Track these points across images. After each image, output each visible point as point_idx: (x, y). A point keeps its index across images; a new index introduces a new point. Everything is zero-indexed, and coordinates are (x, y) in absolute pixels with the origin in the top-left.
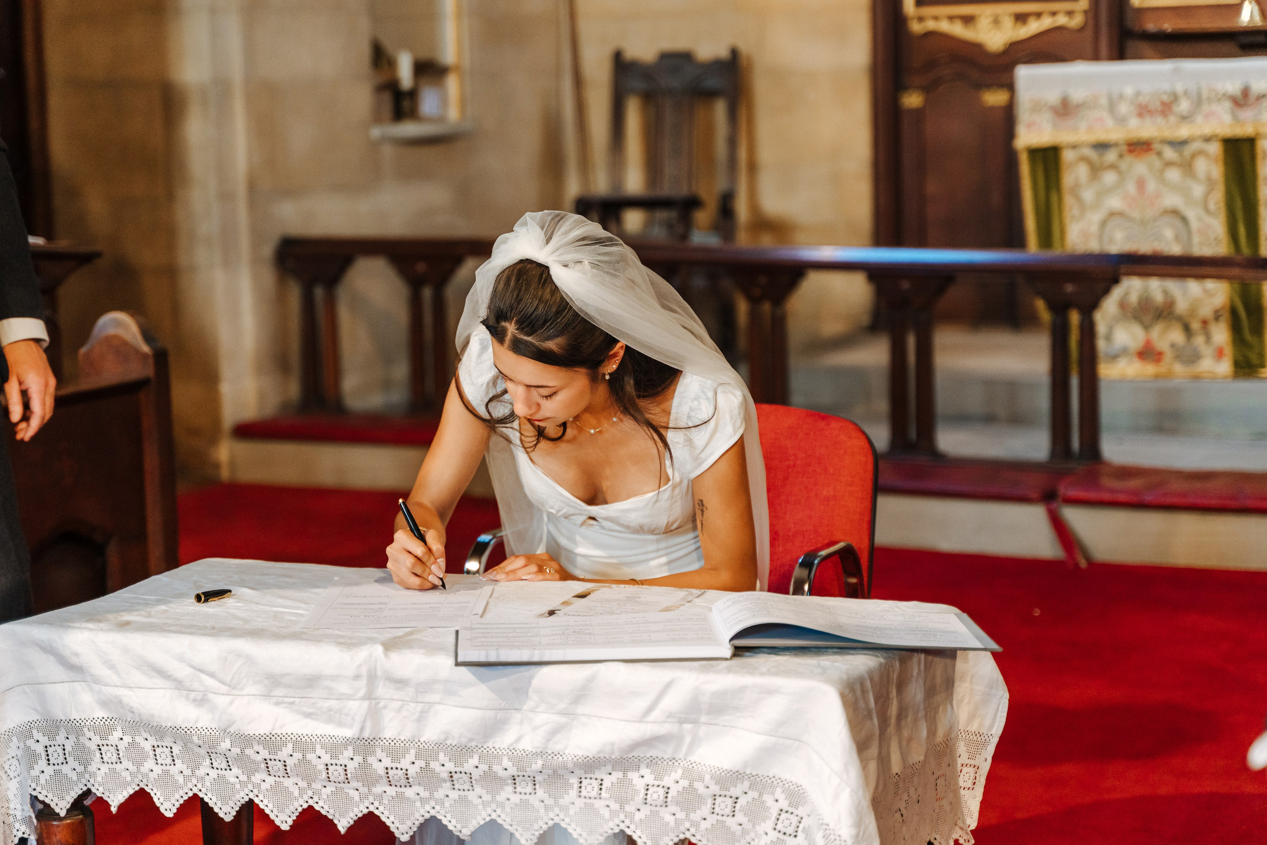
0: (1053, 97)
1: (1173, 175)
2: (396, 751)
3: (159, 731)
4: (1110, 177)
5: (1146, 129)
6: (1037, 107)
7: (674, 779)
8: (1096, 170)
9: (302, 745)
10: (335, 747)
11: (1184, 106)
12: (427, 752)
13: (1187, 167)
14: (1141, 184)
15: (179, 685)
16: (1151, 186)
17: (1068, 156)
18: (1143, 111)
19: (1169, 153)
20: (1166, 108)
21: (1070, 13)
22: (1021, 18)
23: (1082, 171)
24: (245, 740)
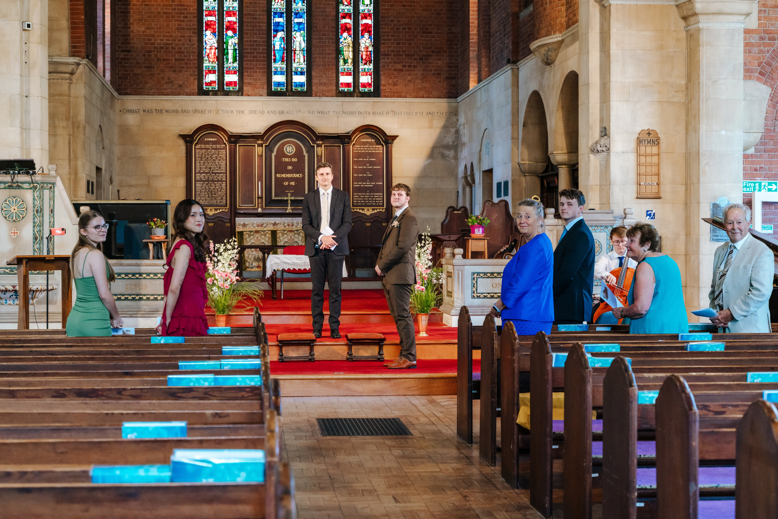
0: (242, 223)
1: (263, 236)
4: (252, 237)
5: (259, 229)
6: (239, 225)
8: (249, 236)
11: (265, 225)
13: (265, 235)
14: (257, 238)
16: (259, 238)
17: (245, 233)
18: (258, 226)
19: (262, 233)
20: (262, 225)
21: (225, 209)
22: (216, 210)
23: (247, 236)
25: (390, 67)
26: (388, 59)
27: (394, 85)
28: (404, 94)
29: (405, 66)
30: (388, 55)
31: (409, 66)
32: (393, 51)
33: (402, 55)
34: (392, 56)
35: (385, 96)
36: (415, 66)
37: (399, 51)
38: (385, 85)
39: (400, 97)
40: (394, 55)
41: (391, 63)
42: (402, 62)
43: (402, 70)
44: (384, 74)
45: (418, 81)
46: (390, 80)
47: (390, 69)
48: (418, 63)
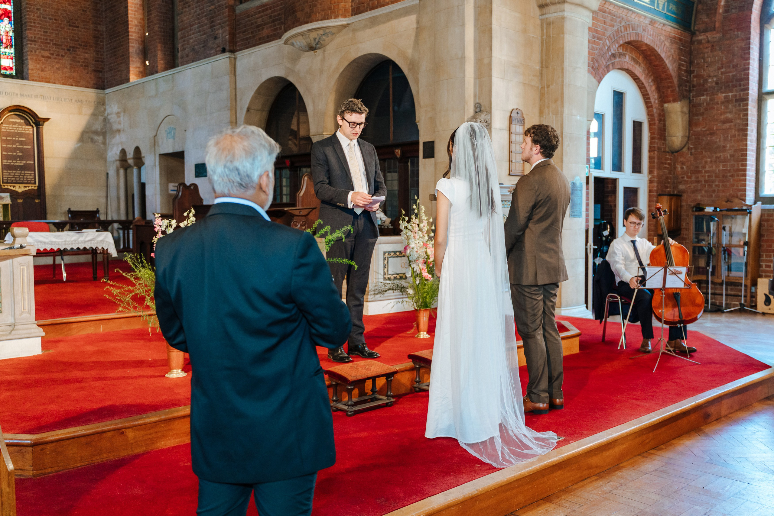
2: (69, 241)
3: (41, 242)
7: (96, 241)
9: (59, 242)
10: (62, 242)
12: (72, 241)
15: (44, 238)
24: (52, 242)
25: (37, 53)
26: (35, 45)
27: (42, 71)
28: (52, 80)
29: (53, 54)
30: (35, 41)
31: (57, 55)
32: (40, 38)
33: (49, 43)
34: (39, 43)
35: (33, 80)
36: (62, 56)
37: (46, 39)
38: (32, 70)
39: (49, 82)
40: (42, 42)
41: (38, 49)
42: (50, 50)
43: (49, 58)
44: (32, 59)
45: (66, 70)
46: (38, 66)
47: (38, 56)
48: (66, 53)
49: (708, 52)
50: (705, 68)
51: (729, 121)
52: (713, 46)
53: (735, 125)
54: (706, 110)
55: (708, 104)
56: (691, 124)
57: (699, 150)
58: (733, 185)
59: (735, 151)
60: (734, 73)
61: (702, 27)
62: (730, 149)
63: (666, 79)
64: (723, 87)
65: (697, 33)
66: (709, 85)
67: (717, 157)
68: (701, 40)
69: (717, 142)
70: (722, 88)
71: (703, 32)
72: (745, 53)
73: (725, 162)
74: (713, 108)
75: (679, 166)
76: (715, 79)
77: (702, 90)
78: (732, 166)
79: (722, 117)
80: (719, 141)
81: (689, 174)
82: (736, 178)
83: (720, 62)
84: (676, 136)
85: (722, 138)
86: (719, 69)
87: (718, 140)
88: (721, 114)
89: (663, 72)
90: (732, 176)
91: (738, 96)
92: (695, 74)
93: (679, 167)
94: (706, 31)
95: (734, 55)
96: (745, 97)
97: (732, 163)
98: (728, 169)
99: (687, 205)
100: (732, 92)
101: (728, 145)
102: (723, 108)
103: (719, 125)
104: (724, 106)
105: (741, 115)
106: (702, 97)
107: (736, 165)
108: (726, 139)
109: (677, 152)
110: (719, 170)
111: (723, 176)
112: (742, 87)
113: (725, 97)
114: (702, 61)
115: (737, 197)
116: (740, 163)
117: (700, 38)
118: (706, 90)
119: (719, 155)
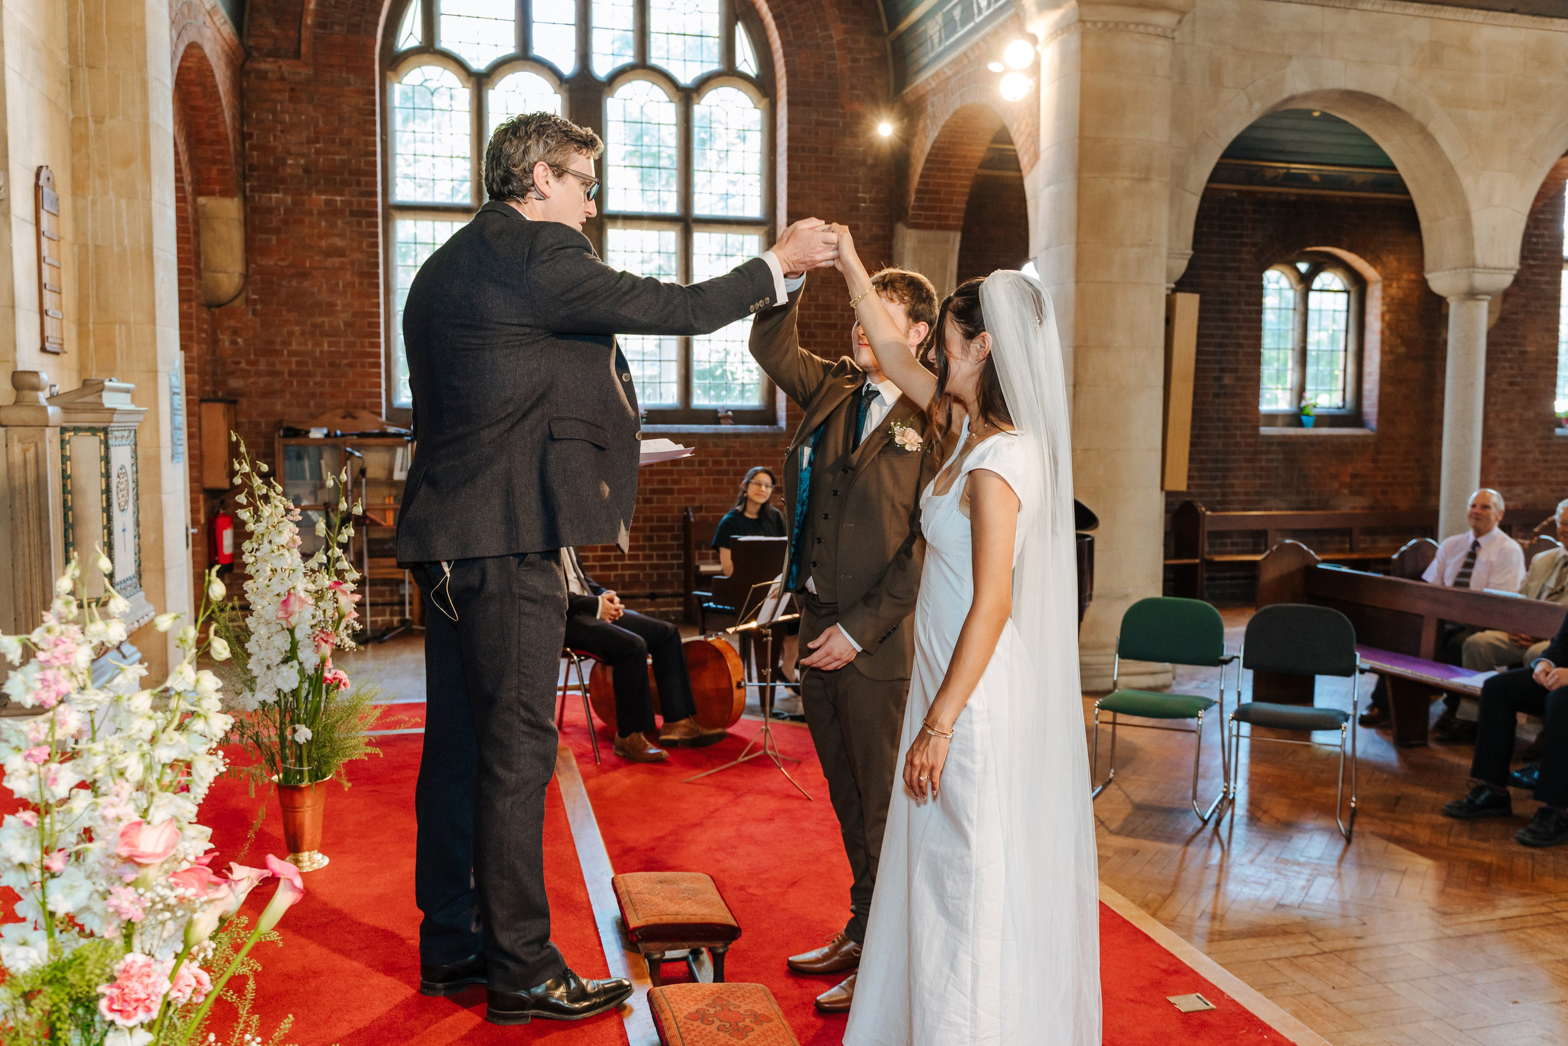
49: (281, 102)
50: (279, 133)
51: (341, 253)
52: (292, 90)
53: (353, 263)
54: (285, 222)
55: (286, 210)
56: (251, 249)
57: (274, 307)
58: (354, 384)
59: (354, 315)
60: (345, 157)
61: (267, 43)
62: (344, 311)
63: (212, 143)
64: (322, 182)
65: (255, 54)
66: (289, 171)
67: (315, 325)
68: (266, 72)
69: (313, 293)
70: (318, 183)
71: (268, 55)
72: (365, 122)
73: (335, 336)
74: (302, 222)
75: (225, 337)
76: (302, 162)
77: (273, 179)
78: (349, 345)
79: (323, 243)
80: (319, 291)
81: (252, 357)
82: (359, 369)
83: (312, 128)
84: (226, 272)
85: (325, 287)
86: (310, 141)
87: (316, 289)
88: (320, 237)
89: (209, 126)
90: (351, 365)
91: (355, 204)
92: (254, 141)
93: (225, 340)
94: (275, 54)
95: (341, 119)
96: (370, 209)
97: (350, 339)
98: (342, 350)
99: (249, 423)
100: (341, 195)
101: (339, 302)
102: (323, 224)
103: (317, 258)
104: (326, 221)
105: (365, 245)
106: (274, 195)
107: (358, 344)
108: (333, 289)
109: (219, 305)
110: (321, 352)
111: (332, 364)
112: (363, 188)
113: (328, 203)
114: (271, 117)
115: (364, 408)
116: (367, 341)
117: (263, 66)
118: (282, 181)
119: (320, 320)
